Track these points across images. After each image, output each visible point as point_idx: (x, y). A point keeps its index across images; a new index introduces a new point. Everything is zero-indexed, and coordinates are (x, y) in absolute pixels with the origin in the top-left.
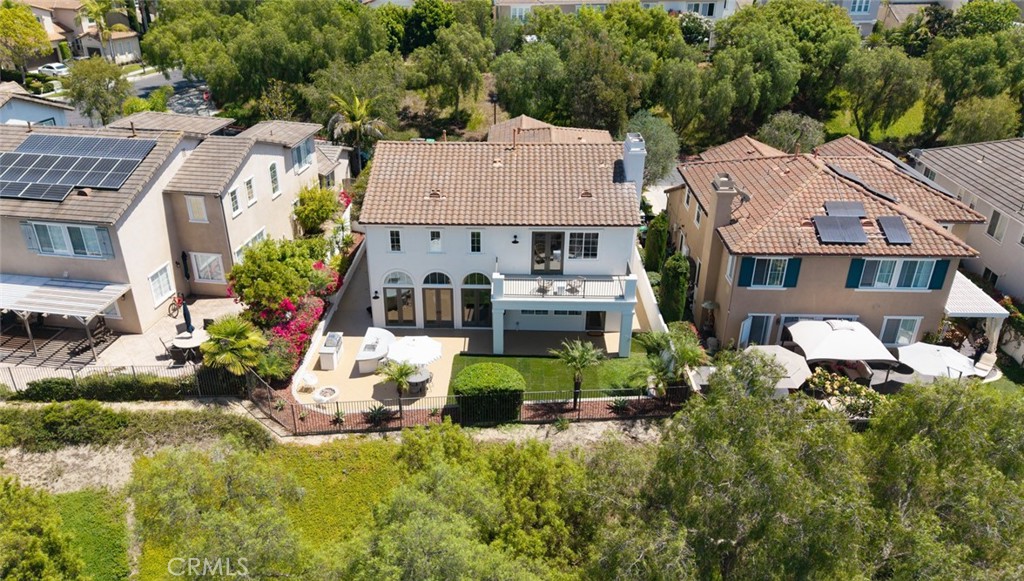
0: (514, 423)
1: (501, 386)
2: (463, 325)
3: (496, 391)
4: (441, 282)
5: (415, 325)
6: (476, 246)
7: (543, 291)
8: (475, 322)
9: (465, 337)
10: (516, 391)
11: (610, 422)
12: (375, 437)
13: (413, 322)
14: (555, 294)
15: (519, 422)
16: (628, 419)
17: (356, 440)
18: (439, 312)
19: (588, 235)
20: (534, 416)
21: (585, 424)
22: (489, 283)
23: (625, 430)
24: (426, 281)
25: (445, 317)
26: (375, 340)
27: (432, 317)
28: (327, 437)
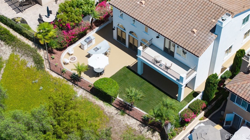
5: (126, 45)
11: (138, 121)
12: (70, 84)
15: (111, 104)
16: (144, 124)
17: (65, 82)
21: (130, 117)
23: (140, 127)
26: (100, 47)
28: (58, 75)
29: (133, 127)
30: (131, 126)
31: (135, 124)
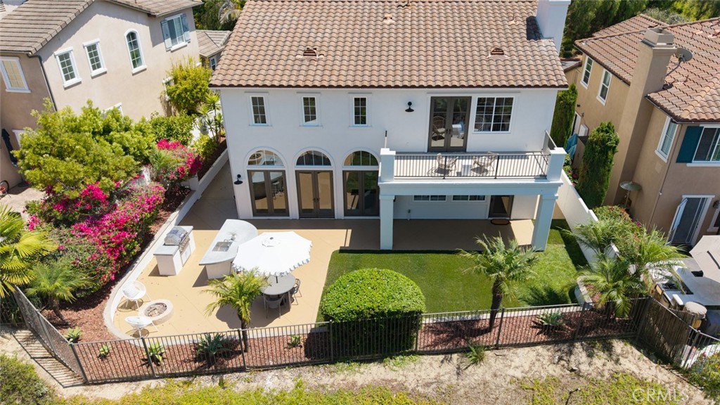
0: (408, 354)
1: (391, 306)
2: (345, 215)
3: (383, 313)
4: (318, 163)
5: (288, 215)
6: (360, 118)
7: (443, 171)
8: (359, 211)
9: (347, 228)
10: (412, 313)
11: (538, 347)
12: (205, 383)
13: (285, 212)
14: (459, 174)
15: (415, 353)
16: (564, 342)
17: (177, 388)
18: (316, 200)
19: (500, 101)
20: (436, 344)
21: (505, 352)
22: (375, 163)
23: (561, 359)
24: (300, 162)
25: (324, 205)
26: (231, 236)
27: (309, 205)
28: (133, 385)
29: (541, 377)
30: (529, 375)
31: (539, 360)
